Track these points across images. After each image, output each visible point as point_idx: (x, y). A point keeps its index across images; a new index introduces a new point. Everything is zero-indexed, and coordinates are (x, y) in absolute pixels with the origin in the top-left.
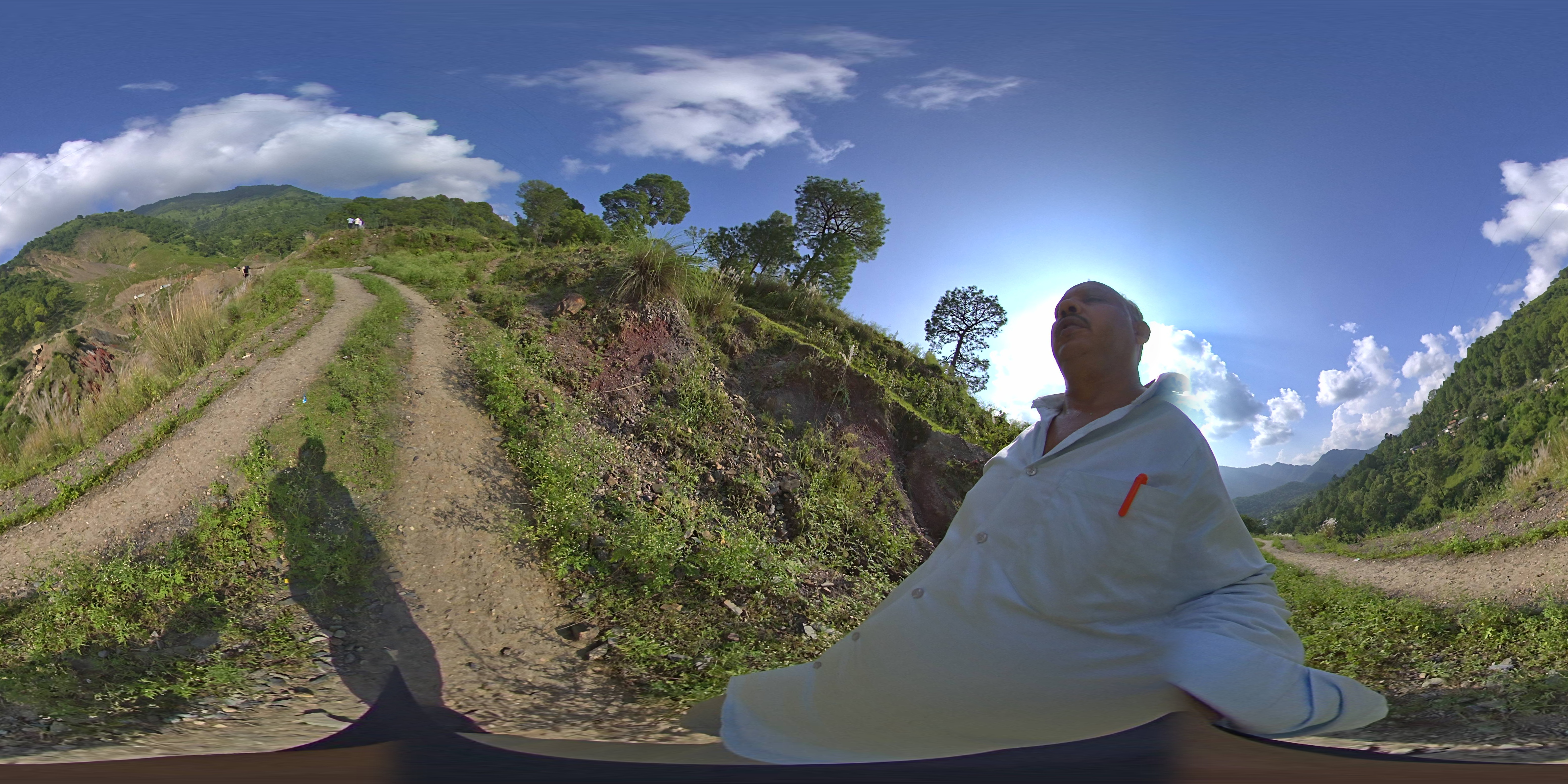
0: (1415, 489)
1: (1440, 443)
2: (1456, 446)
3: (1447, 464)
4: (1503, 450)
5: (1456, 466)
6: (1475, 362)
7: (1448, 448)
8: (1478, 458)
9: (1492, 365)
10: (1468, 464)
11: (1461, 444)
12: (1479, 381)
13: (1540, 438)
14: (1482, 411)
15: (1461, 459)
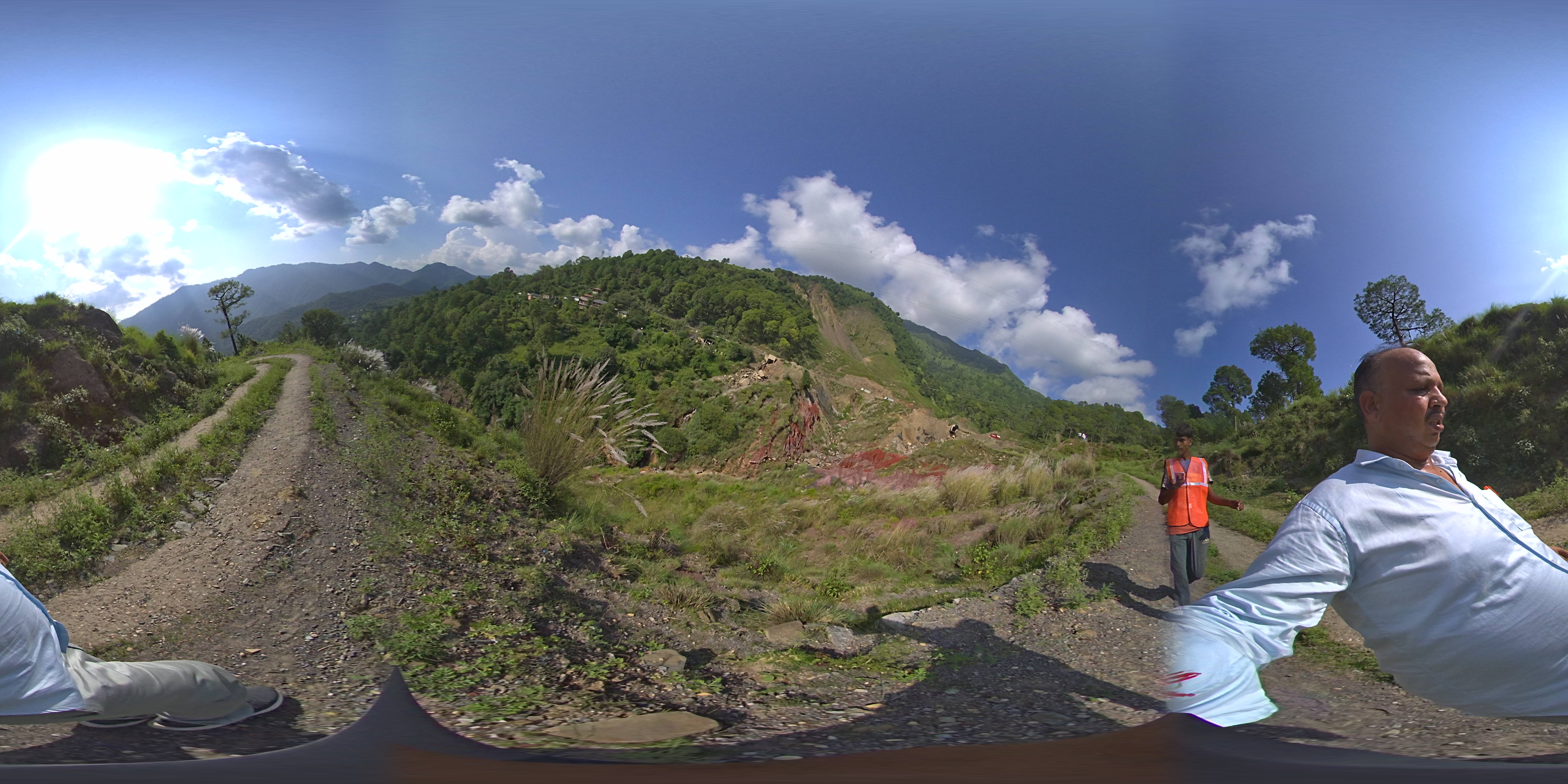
0: (514, 333)
1: (565, 305)
2: (580, 319)
3: (559, 329)
4: (623, 356)
5: (567, 338)
6: (651, 265)
7: (569, 315)
8: (593, 345)
9: (663, 279)
10: (580, 343)
11: (585, 321)
12: (641, 282)
13: (666, 376)
14: (624, 307)
15: (576, 334)
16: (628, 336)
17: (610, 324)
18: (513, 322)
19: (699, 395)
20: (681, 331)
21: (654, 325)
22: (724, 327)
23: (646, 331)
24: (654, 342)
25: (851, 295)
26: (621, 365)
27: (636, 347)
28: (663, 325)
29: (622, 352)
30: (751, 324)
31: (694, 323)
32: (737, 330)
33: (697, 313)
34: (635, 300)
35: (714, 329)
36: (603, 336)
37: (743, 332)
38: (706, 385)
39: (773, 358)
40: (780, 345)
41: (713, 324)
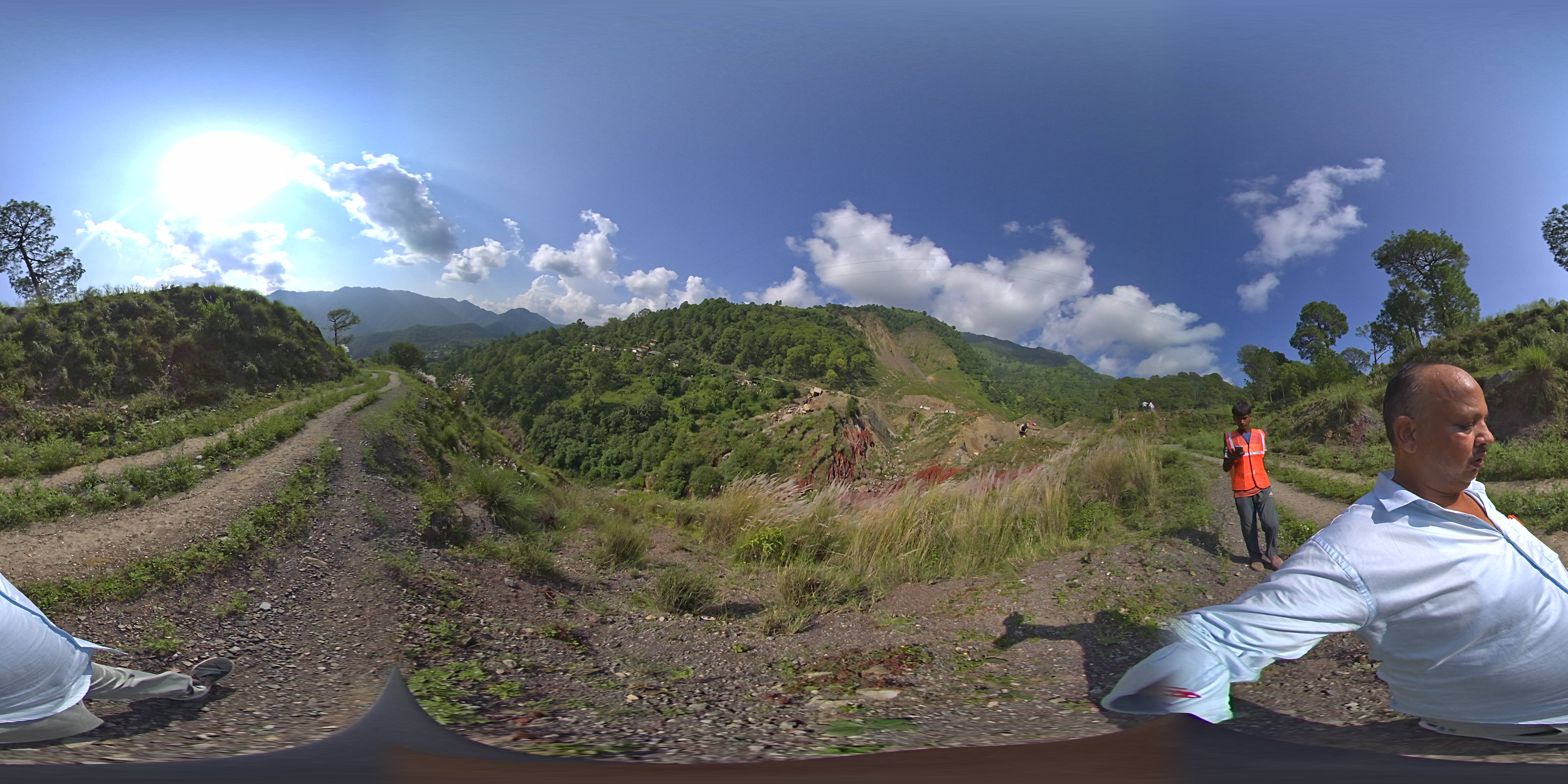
0: (573, 382)
1: (622, 357)
2: (634, 370)
3: (615, 379)
4: (669, 403)
5: (621, 386)
7: (625, 365)
8: (644, 393)
9: (714, 327)
10: (632, 393)
11: (639, 371)
12: (694, 332)
13: (708, 419)
14: (677, 357)
15: (629, 383)
16: (676, 384)
17: (662, 373)
18: (575, 371)
19: (740, 436)
20: (728, 375)
21: (704, 372)
22: (771, 367)
23: (696, 378)
24: (702, 388)
25: (904, 317)
26: (667, 411)
27: (684, 394)
28: (712, 372)
29: (670, 399)
30: (798, 361)
31: (743, 368)
32: (784, 368)
33: (745, 357)
34: (687, 349)
35: (762, 372)
36: (653, 384)
37: (790, 370)
38: (747, 424)
39: (819, 390)
40: (827, 377)
41: (762, 366)
